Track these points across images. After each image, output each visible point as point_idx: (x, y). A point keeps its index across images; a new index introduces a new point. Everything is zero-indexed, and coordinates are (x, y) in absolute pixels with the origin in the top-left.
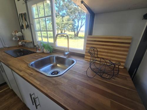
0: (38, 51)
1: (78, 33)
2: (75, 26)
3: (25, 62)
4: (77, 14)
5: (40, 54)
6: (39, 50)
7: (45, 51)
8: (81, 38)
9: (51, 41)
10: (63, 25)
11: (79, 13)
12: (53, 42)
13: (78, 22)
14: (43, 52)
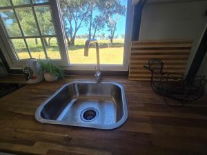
0: (30, 81)
1: (73, 40)
2: (67, 29)
3: (20, 114)
4: (65, 10)
5: (39, 87)
6: (33, 78)
7: (48, 77)
8: (79, 47)
9: (55, 55)
10: (44, 27)
11: (68, 7)
12: (60, 58)
13: (70, 22)
14: (44, 81)
